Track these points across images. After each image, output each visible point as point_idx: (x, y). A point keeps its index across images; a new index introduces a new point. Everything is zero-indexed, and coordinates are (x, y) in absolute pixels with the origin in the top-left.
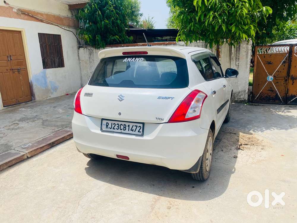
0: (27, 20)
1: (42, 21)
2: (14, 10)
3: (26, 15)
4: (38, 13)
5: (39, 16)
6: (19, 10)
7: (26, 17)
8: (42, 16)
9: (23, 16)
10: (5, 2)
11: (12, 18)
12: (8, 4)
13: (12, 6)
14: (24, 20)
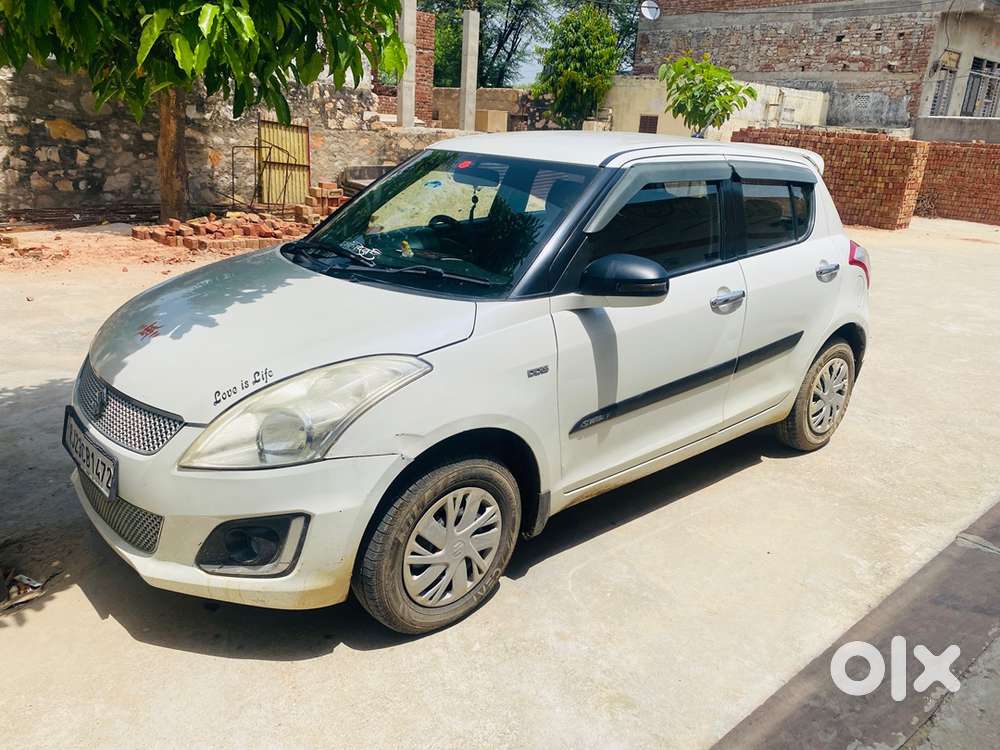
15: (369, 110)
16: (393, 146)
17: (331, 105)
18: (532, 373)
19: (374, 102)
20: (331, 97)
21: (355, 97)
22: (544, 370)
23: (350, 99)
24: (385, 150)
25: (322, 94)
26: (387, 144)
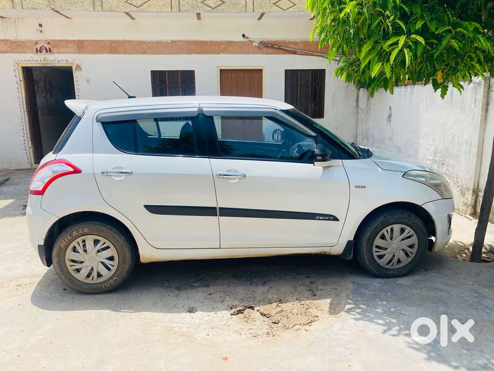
0: (271, 53)
1: (294, 53)
2: (254, 44)
3: (270, 47)
4: (290, 43)
5: (291, 46)
6: (261, 42)
7: (271, 50)
8: (296, 45)
9: (265, 49)
10: (244, 36)
11: (250, 54)
12: (248, 38)
13: (251, 40)
14: (267, 54)
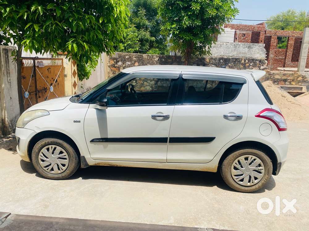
15: (263, 66)
16: (272, 77)
17: (248, 64)
18: (75, 122)
19: (265, 63)
20: (248, 62)
21: (258, 62)
22: (79, 122)
23: (256, 62)
24: (268, 79)
25: (245, 61)
26: (269, 76)
